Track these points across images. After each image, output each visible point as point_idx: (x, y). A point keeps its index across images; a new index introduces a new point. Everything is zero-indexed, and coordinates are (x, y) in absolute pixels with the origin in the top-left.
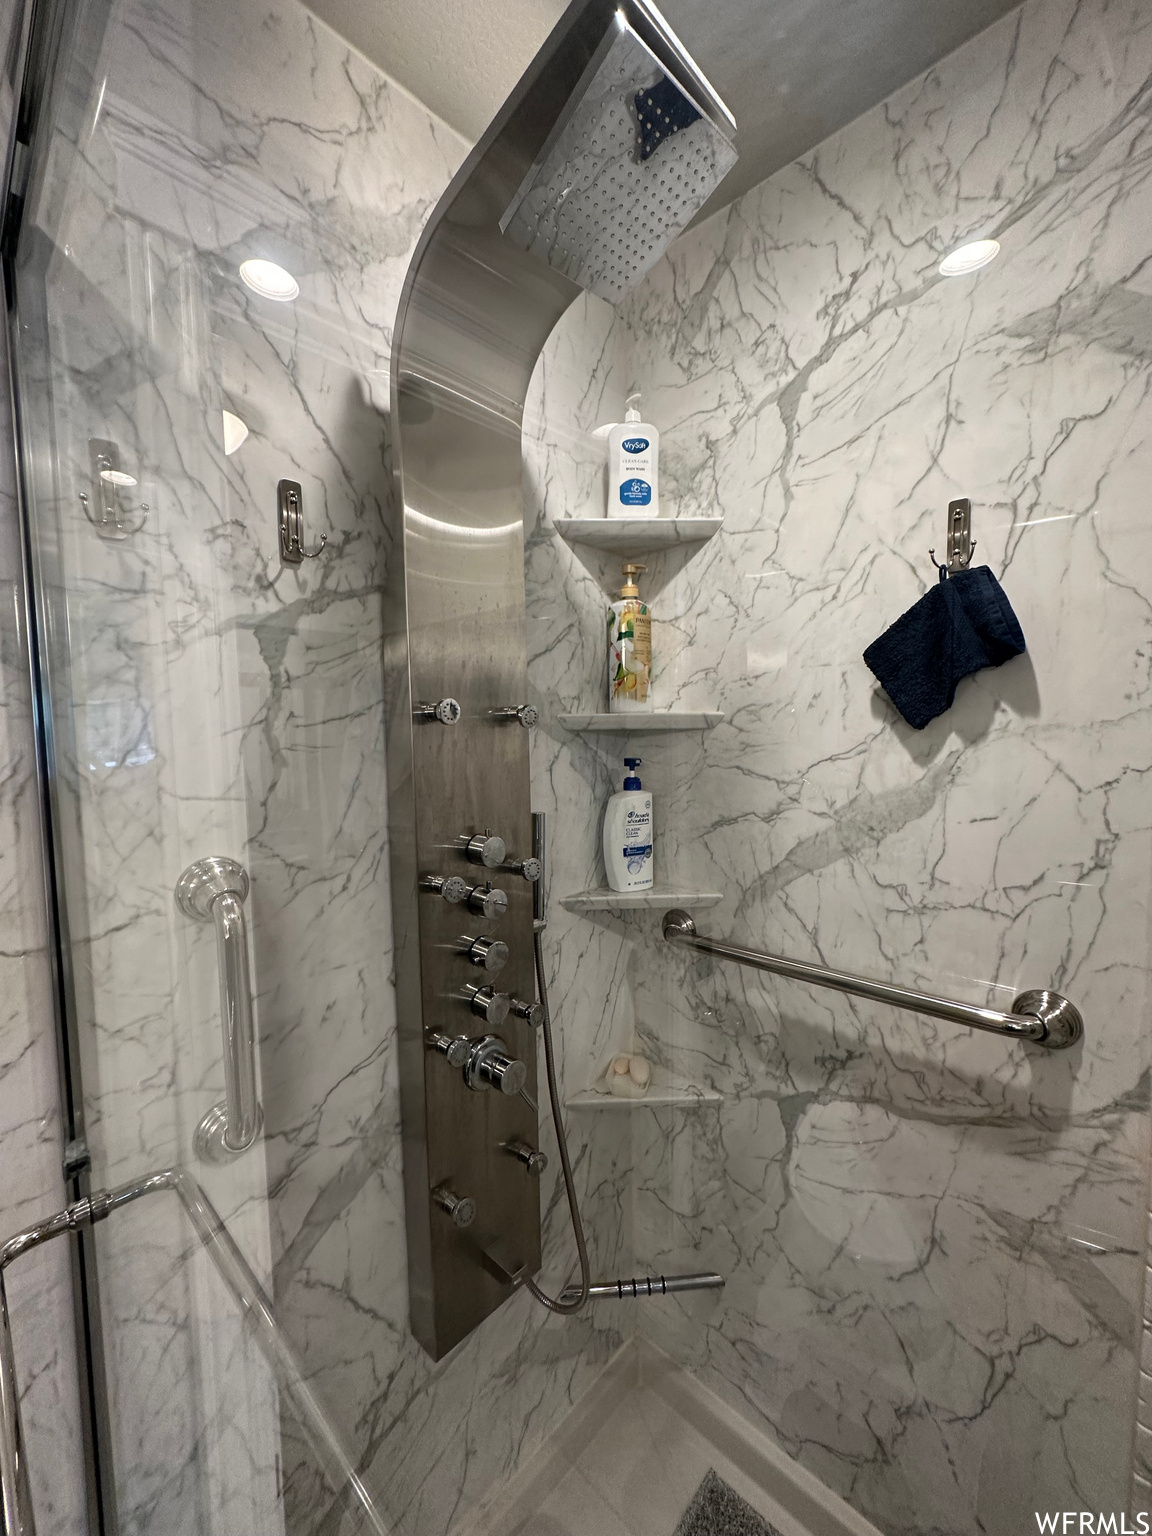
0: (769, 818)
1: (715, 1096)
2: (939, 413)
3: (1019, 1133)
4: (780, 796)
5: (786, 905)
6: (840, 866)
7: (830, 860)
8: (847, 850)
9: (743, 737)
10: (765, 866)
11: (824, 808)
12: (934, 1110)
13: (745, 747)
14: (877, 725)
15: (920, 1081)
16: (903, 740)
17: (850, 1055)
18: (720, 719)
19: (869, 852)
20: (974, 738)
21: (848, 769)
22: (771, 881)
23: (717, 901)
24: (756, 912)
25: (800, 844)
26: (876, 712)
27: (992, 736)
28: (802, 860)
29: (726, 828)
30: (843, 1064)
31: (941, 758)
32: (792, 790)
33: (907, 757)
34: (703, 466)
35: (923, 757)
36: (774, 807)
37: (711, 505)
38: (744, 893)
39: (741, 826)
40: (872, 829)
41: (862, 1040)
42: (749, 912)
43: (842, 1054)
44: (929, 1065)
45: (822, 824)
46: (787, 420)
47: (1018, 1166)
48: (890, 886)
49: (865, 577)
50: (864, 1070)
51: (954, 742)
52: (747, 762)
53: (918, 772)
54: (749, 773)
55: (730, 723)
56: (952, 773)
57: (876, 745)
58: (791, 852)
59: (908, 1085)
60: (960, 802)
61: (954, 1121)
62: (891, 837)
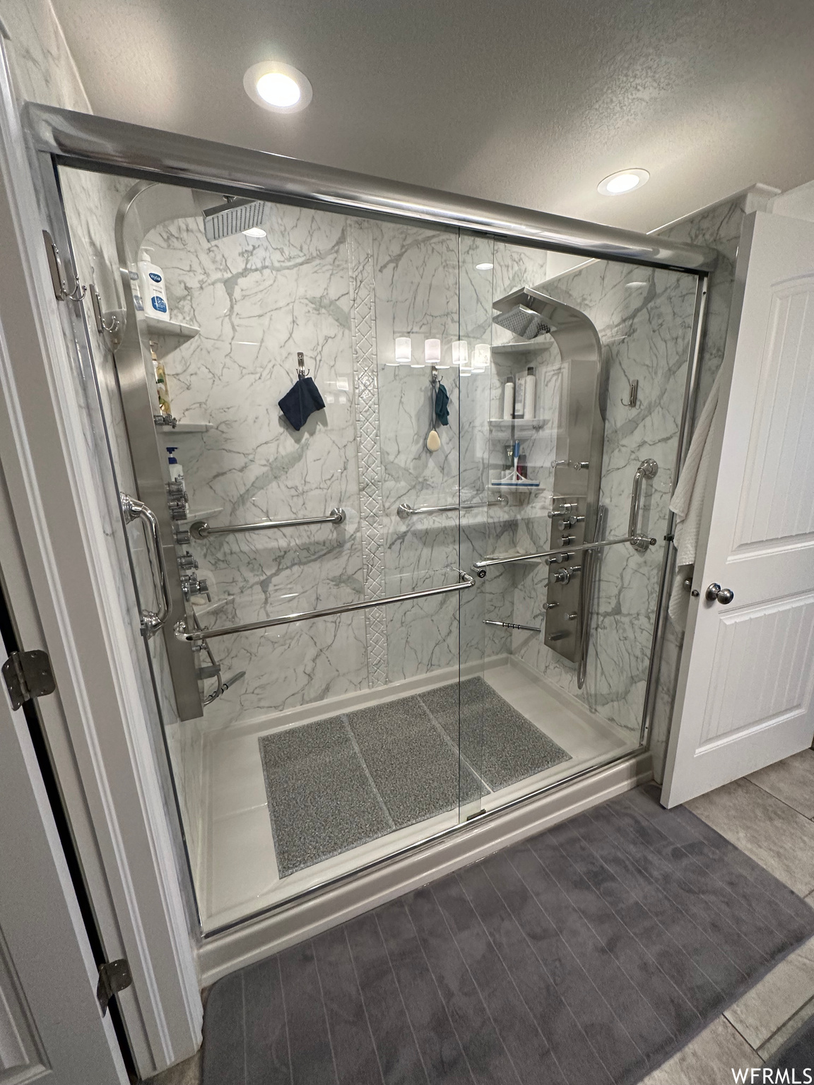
0: (242, 470)
1: (232, 597)
2: (290, 319)
3: (335, 552)
4: (246, 460)
5: (254, 504)
6: (274, 484)
7: (270, 482)
8: (275, 478)
9: (224, 435)
10: (242, 491)
11: (265, 463)
12: (313, 557)
13: (226, 440)
14: (281, 430)
15: (308, 550)
16: (291, 435)
17: (285, 552)
18: (212, 427)
19: (284, 477)
20: (312, 434)
21: (273, 446)
22: (246, 496)
23: (220, 512)
24: (240, 512)
25: (257, 478)
26: (280, 425)
27: (317, 432)
28: (258, 485)
29: (220, 478)
30: (283, 557)
31: (303, 440)
32: (251, 457)
33: (293, 441)
34: (184, 298)
35: (298, 441)
36: (243, 465)
37: (191, 320)
38: (234, 504)
39: (228, 475)
40: (284, 468)
41: (289, 545)
42: (238, 512)
43: (283, 553)
44: (310, 544)
45: (265, 469)
46: (230, 295)
47: (336, 561)
48: (292, 488)
49: (271, 373)
50: (291, 555)
51: (306, 435)
52: (228, 447)
53: (297, 446)
54: (230, 451)
55: (217, 429)
56: (307, 445)
57: (282, 437)
58: (254, 482)
59: (305, 553)
60: (310, 455)
61: (319, 557)
62: (291, 470)
